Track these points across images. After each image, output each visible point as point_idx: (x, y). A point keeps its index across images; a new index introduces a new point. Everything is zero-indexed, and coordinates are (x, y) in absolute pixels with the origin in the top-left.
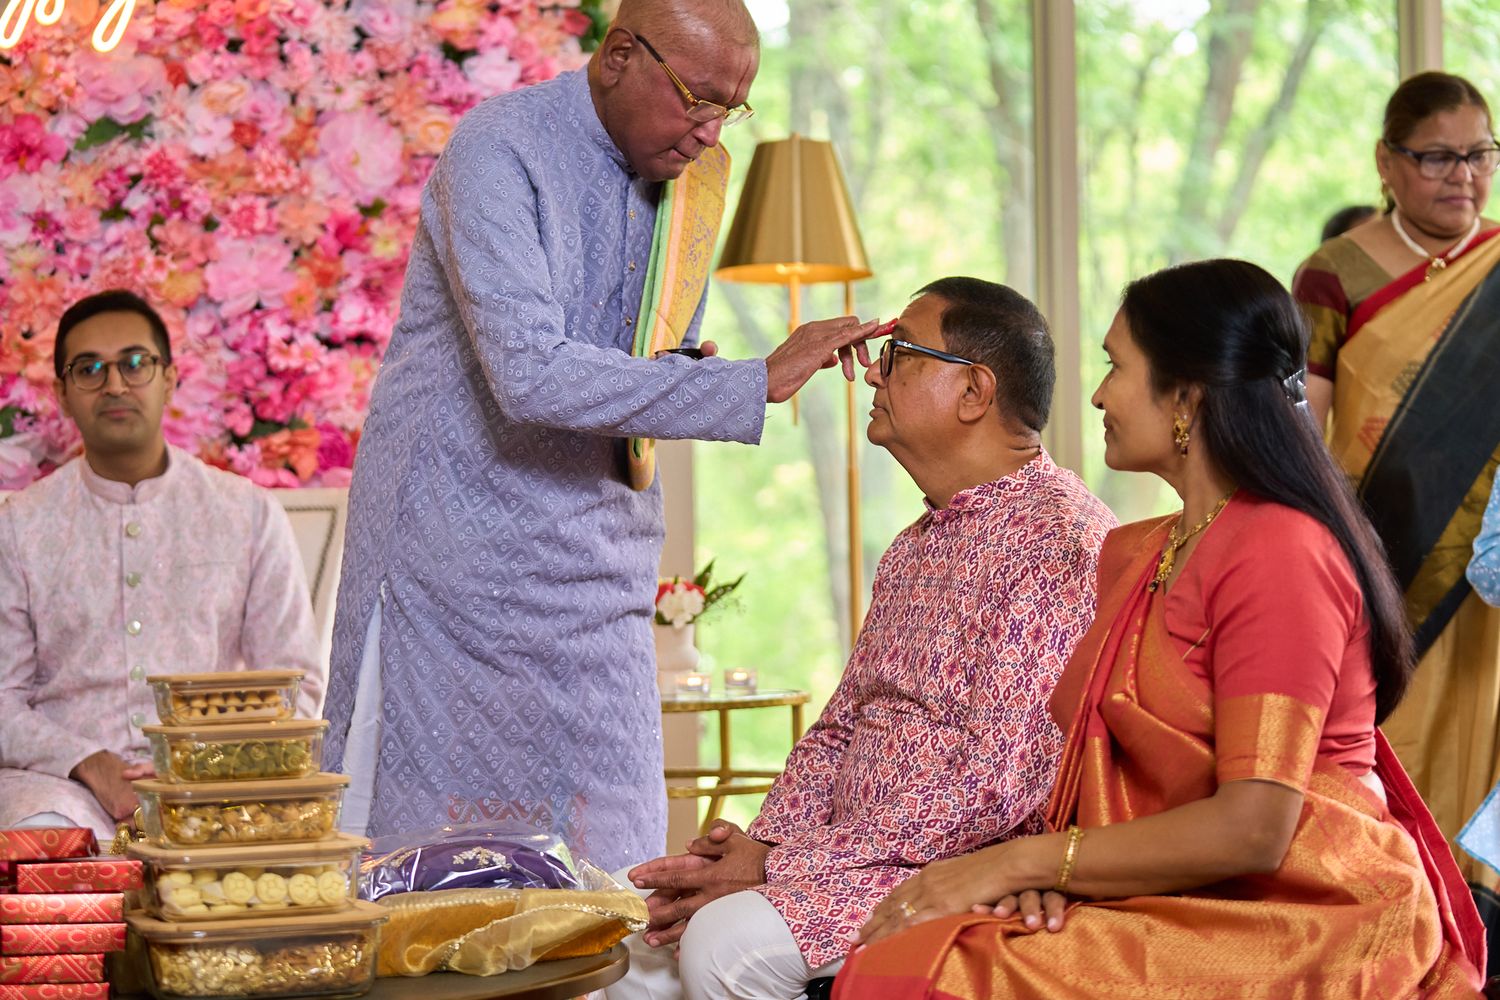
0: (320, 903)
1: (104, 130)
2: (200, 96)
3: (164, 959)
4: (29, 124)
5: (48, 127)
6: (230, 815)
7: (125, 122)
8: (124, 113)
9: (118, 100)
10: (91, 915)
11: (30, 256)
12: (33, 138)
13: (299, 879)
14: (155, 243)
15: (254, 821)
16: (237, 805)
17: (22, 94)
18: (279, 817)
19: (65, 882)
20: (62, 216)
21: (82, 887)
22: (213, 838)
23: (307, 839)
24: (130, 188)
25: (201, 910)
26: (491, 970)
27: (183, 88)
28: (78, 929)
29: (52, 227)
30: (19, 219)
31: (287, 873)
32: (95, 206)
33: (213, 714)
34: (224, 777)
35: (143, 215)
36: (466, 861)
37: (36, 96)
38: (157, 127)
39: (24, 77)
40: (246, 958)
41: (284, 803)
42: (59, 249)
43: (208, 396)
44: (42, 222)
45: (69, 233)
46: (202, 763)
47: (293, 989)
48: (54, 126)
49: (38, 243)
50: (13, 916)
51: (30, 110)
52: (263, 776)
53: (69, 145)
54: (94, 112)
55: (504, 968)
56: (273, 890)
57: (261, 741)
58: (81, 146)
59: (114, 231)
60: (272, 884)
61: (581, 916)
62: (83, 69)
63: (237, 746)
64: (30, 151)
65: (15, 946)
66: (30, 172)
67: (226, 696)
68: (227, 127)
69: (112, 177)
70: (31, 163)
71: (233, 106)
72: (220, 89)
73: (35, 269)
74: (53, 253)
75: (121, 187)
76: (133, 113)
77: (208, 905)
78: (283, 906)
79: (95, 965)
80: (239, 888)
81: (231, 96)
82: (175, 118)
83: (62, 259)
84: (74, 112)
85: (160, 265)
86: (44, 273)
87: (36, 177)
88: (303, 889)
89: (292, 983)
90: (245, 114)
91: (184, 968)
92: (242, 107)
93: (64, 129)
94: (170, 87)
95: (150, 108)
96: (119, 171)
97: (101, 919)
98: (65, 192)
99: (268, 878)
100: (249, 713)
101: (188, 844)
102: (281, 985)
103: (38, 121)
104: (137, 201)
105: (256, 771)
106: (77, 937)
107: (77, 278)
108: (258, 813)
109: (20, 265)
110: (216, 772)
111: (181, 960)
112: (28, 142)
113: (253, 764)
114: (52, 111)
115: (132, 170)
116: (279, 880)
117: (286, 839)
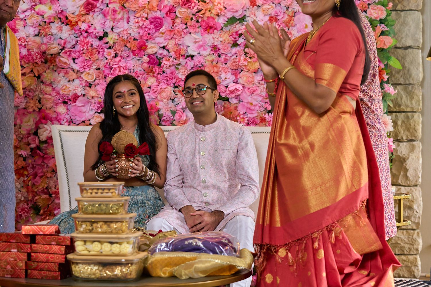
0: (121, 253)
1: (232, 21)
2: (260, 9)
3: (73, 266)
4: (211, 19)
5: (216, 20)
6: (95, 225)
7: (238, 18)
8: (237, 15)
9: (237, 11)
10: (55, 252)
11: (210, 58)
12: (211, 24)
13: (115, 245)
14: (246, 53)
15: (101, 227)
16: (96, 222)
17: (210, 11)
18: (109, 226)
19: (48, 241)
20: (220, 46)
21: (53, 243)
22: (91, 231)
23: (117, 233)
24: (239, 37)
25: (86, 252)
26: (184, 277)
27: (255, 7)
28: (51, 256)
29: (217, 49)
30: (208, 47)
31: (112, 243)
32: (229, 43)
33: (94, 194)
34: (93, 213)
35: (242, 45)
36: (189, 243)
37: (214, 11)
38: (247, 19)
39: (210, 6)
40: (96, 268)
41: (112, 222)
42: (219, 56)
43: (260, 99)
44: (215, 48)
45: (222, 51)
46: (86, 208)
47: (108, 278)
48: (218, 20)
49: (213, 54)
50: (35, 250)
51: (212, 15)
52: (105, 214)
53: (222, 25)
54: (229, 15)
55: (187, 277)
56: (107, 248)
57: (104, 203)
58: (226, 26)
59: (234, 50)
60: (106, 246)
61: (214, 263)
62: (226, 3)
63: (96, 204)
64: (211, 27)
65: (35, 259)
66: (211, 34)
67: (98, 189)
68: (267, 18)
69: (234, 34)
70: (211, 31)
71: (270, 12)
72: (266, 7)
73: (212, 61)
74: (218, 57)
75: (237, 37)
76: (240, 15)
77: (89, 251)
78: (110, 253)
79: (56, 267)
80: (96, 247)
81: (269, 9)
82: (253, 16)
83: (220, 59)
84: (224, 15)
85: (245, 60)
86: (214, 63)
87: (212, 34)
88: (116, 248)
89: (108, 276)
90: (273, 14)
91: (78, 269)
92: (272, 12)
93: (221, 21)
94: (251, 7)
95: (245, 13)
96: (237, 32)
97: (58, 253)
98: (221, 39)
99: (106, 244)
100: (105, 194)
101: (82, 233)
102: (105, 277)
103: (213, 19)
104: (241, 41)
105: (103, 212)
106: (51, 258)
107: (224, 64)
108: (102, 225)
109: (208, 61)
110: (90, 212)
111: (77, 267)
112: (210, 25)
113: (102, 210)
114: (218, 15)
115: (240, 32)
116: (109, 245)
117: (111, 233)
